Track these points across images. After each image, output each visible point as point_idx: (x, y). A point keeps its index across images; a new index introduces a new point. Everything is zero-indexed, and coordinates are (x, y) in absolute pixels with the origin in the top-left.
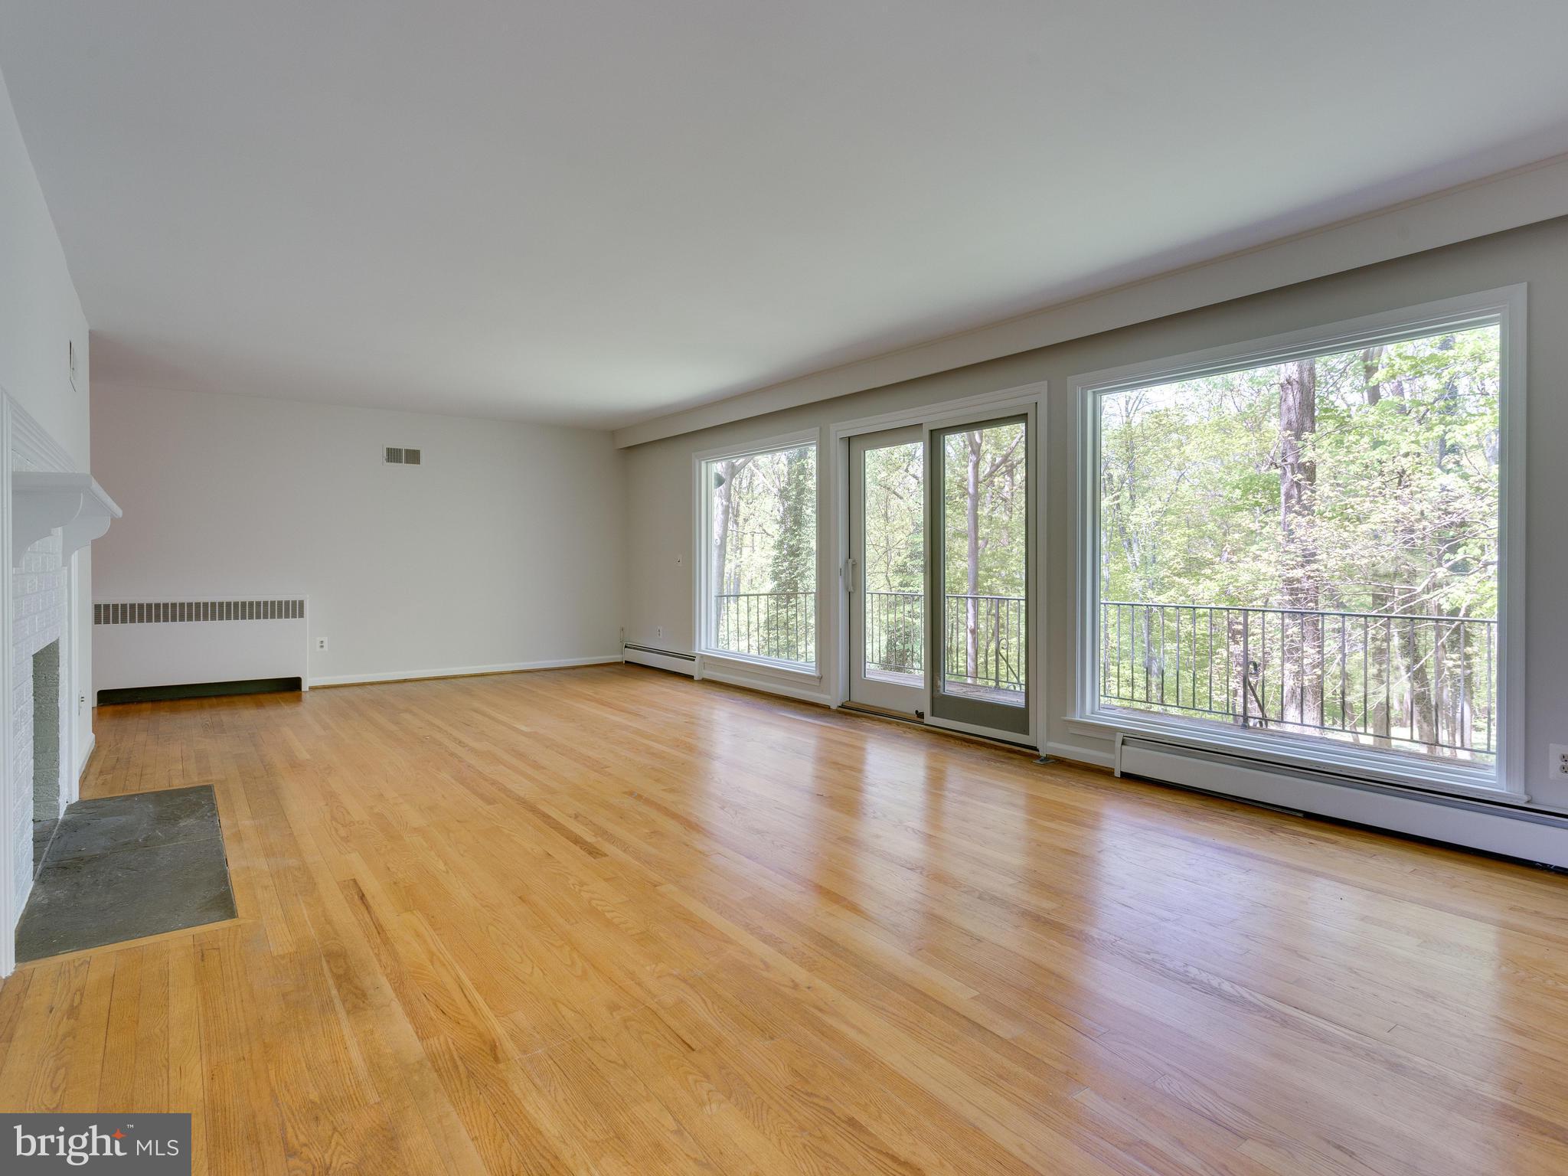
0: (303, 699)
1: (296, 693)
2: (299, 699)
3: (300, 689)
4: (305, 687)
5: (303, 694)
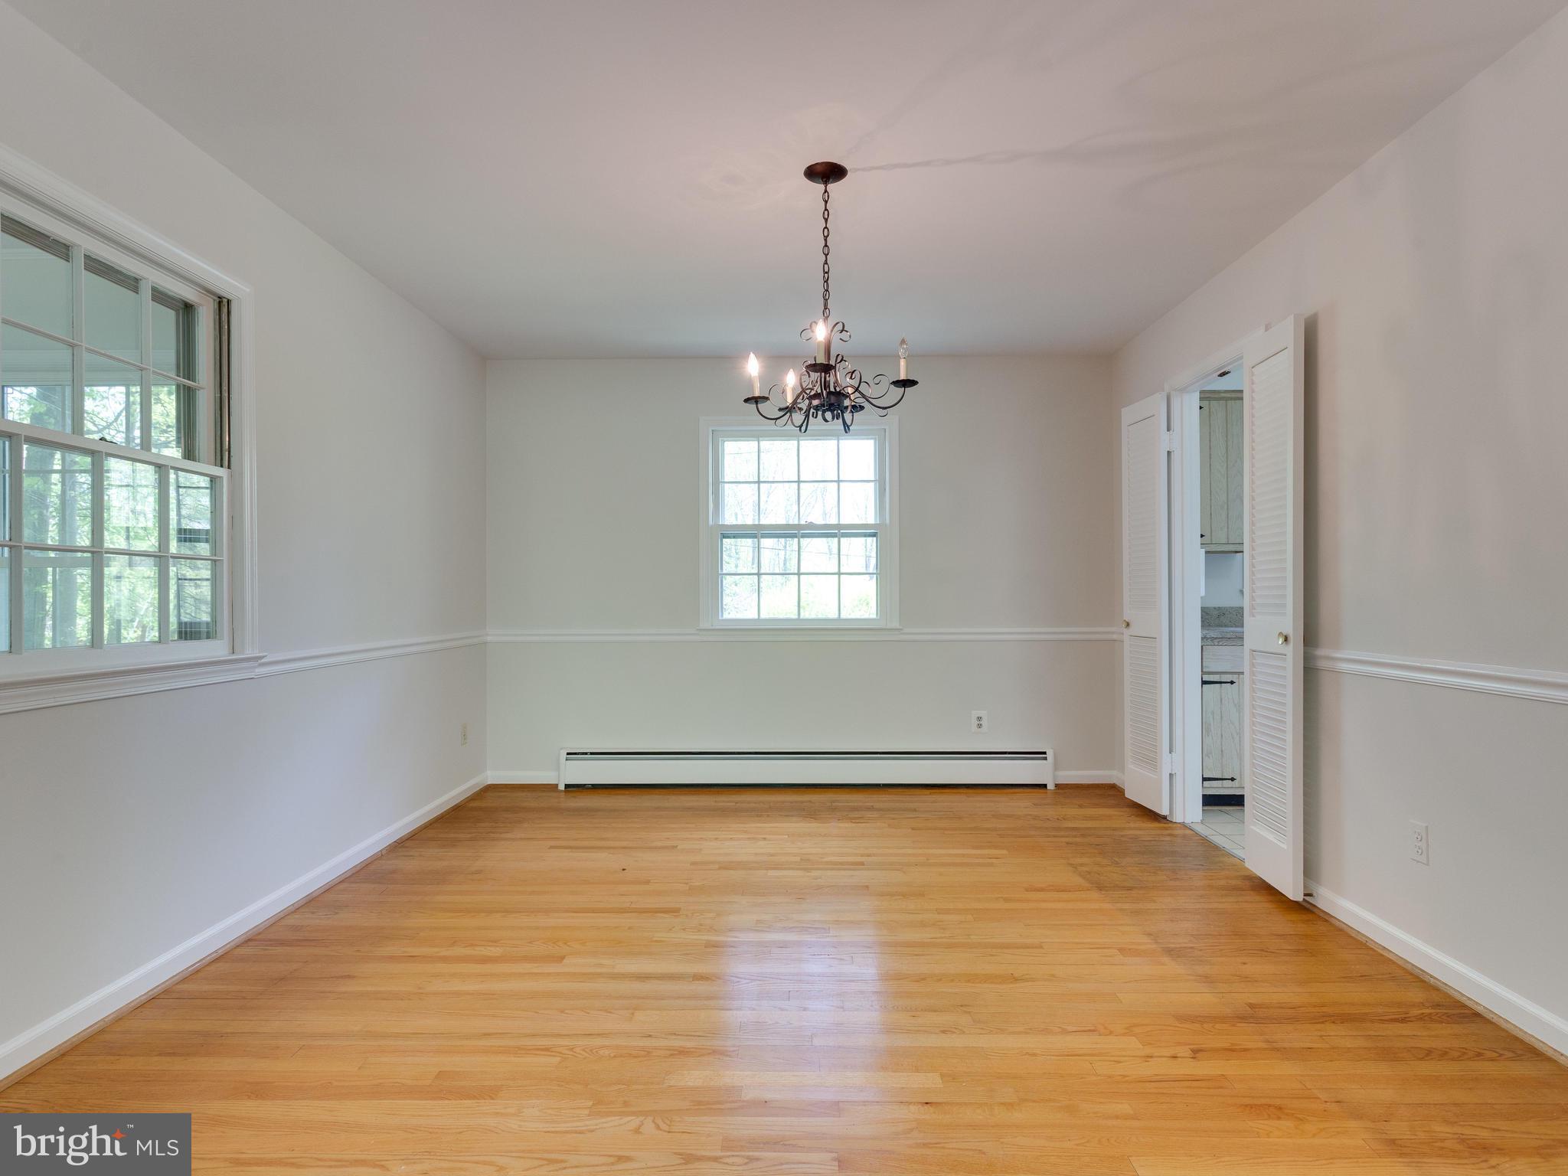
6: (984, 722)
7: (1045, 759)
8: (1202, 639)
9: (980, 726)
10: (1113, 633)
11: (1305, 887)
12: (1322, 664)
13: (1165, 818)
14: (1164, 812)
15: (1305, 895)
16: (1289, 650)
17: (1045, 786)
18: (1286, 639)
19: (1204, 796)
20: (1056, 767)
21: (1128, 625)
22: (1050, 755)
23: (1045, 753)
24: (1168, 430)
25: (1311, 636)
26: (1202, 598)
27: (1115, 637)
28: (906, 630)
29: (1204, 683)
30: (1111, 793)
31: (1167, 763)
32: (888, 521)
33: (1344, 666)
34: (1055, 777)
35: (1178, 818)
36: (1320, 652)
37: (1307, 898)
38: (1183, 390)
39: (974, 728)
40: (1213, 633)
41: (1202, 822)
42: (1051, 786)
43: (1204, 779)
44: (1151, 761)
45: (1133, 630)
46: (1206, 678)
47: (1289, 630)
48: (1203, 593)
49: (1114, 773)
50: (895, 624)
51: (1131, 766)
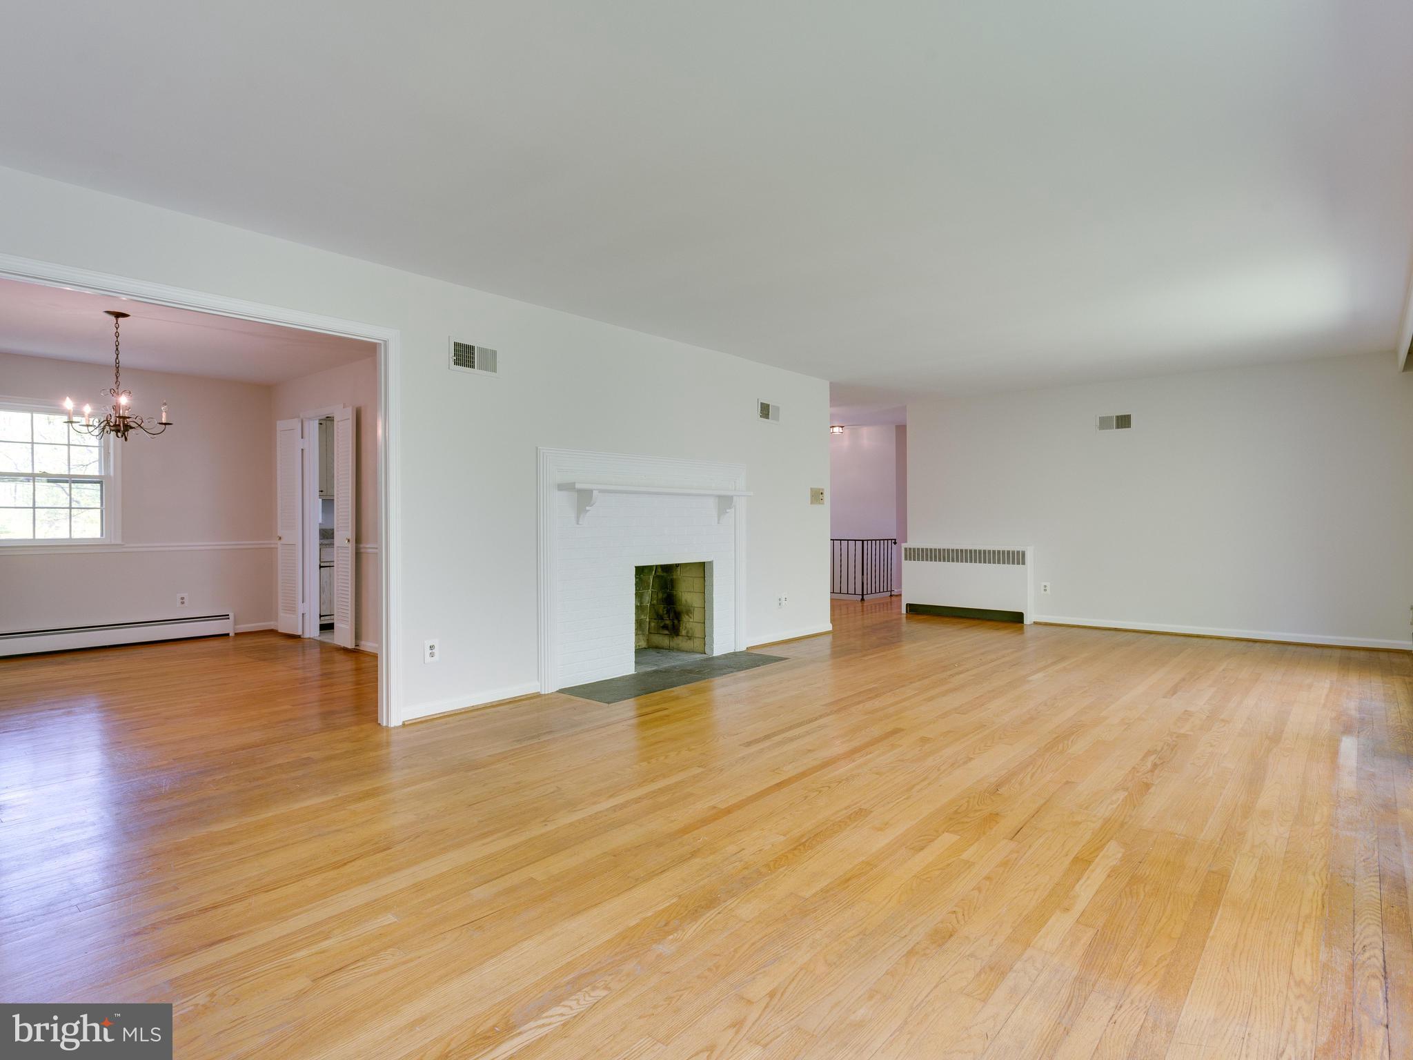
0: (1025, 630)
1: (1021, 625)
2: (1021, 630)
3: (1022, 622)
4: (1028, 620)
5: (1025, 627)
6: (186, 601)
7: (229, 618)
8: (320, 545)
9: (183, 603)
10: (271, 544)
11: (356, 643)
12: (362, 550)
13: (299, 637)
14: (300, 633)
15: (356, 646)
16: (350, 545)
17: (228, 635)
18: (349, 541)
19: (321, 625)
20: (236, 623)
21: (280, 538)
22: (231, 616)
23: (228, 615)
24: (302, 438)
25: (358, 540)
26: (320, 524)
27: (273, 546)
28: (127, 545)
29: (321, 567)
30: (273, 632)
31: (301, 608)
32: (112, 474)
33: (370, 550)
34: (234, 629)
35: (307, 635)
36: (362, 546)
37: (357, 648)
38: (310, 419)
39: (179, 604)
40: (326, 542)
41: (319, 636)
42: (232, 634)
43: (321, 616)
44: (292, 609)
45: (283, 541)
46: (322, 565)
47: (350, 537)
48: (320, 521)
49: (272, 623)
50: (119, 542)
51: (281, 614)
